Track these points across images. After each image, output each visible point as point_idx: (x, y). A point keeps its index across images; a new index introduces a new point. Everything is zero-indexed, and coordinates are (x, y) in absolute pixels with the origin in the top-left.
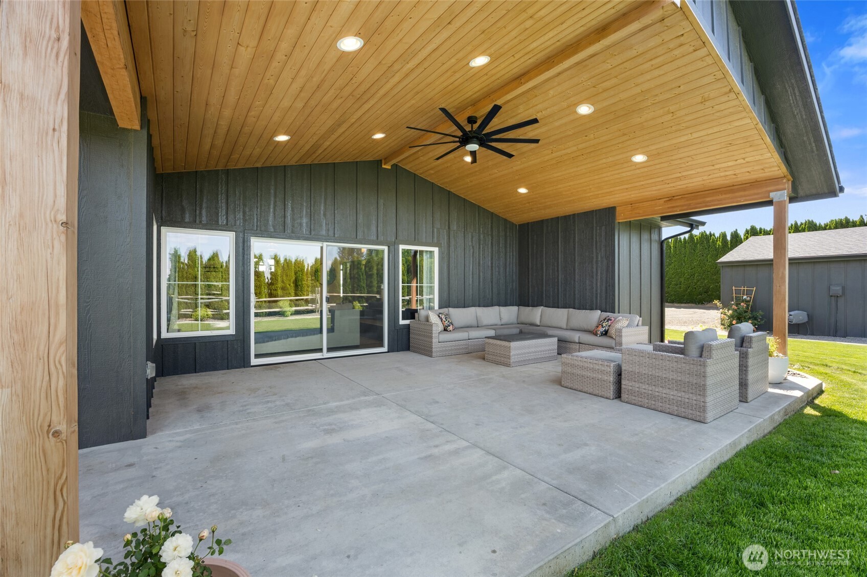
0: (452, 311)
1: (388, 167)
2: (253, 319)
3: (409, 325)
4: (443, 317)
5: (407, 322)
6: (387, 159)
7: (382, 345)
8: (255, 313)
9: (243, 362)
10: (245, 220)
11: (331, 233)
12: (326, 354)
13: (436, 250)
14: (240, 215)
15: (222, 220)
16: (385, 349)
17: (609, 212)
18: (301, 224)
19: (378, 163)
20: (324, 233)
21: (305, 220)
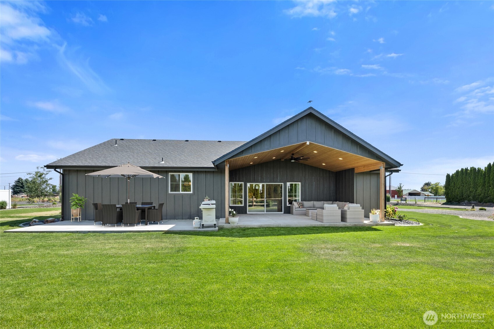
0: (304, 202)
1: (283, 160)
2: (248, 208)
3: (290, 206)
4: (299, 204)
5: (290, 205)
6: (282, 158)
7: (282, 212)
8: (248, 205)
9: (245, 213)
10: (246, 179)
11: (266, 181)
12: (265, 213)
13: (300, 183)
14: (245, 178)
15: (241, 180)
16: (283, 213)
17: (353, 170)
18: (259, 179)
19: (280, 159)
20: (265, 181)
21: (260, 178)
